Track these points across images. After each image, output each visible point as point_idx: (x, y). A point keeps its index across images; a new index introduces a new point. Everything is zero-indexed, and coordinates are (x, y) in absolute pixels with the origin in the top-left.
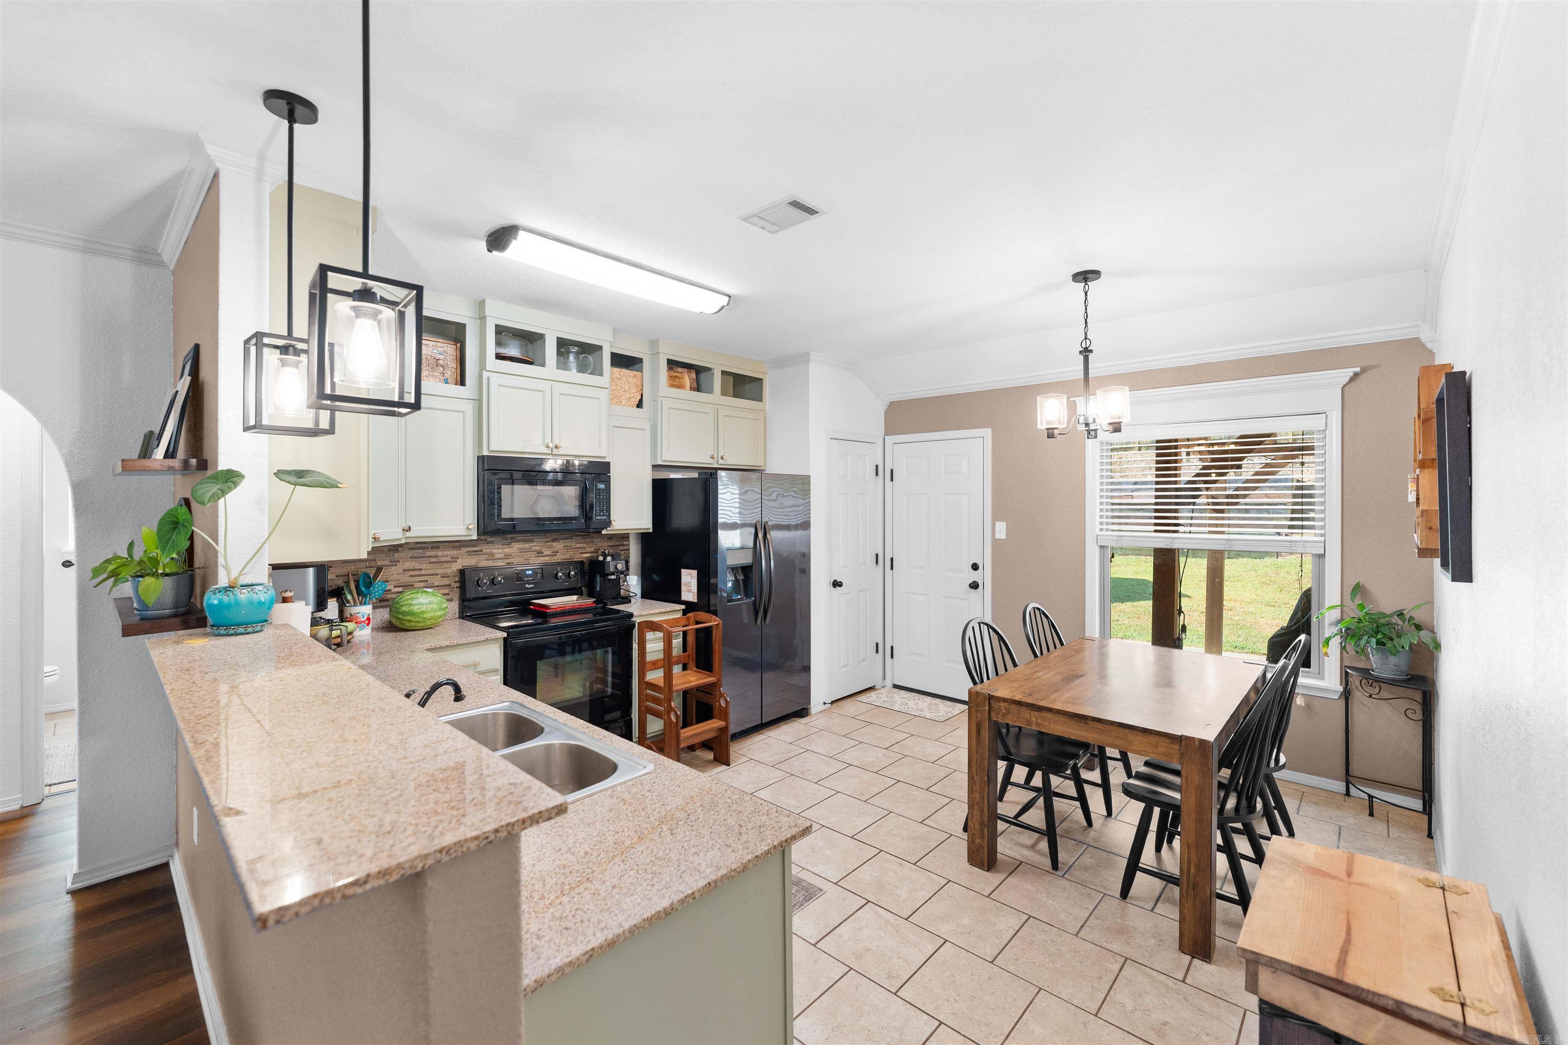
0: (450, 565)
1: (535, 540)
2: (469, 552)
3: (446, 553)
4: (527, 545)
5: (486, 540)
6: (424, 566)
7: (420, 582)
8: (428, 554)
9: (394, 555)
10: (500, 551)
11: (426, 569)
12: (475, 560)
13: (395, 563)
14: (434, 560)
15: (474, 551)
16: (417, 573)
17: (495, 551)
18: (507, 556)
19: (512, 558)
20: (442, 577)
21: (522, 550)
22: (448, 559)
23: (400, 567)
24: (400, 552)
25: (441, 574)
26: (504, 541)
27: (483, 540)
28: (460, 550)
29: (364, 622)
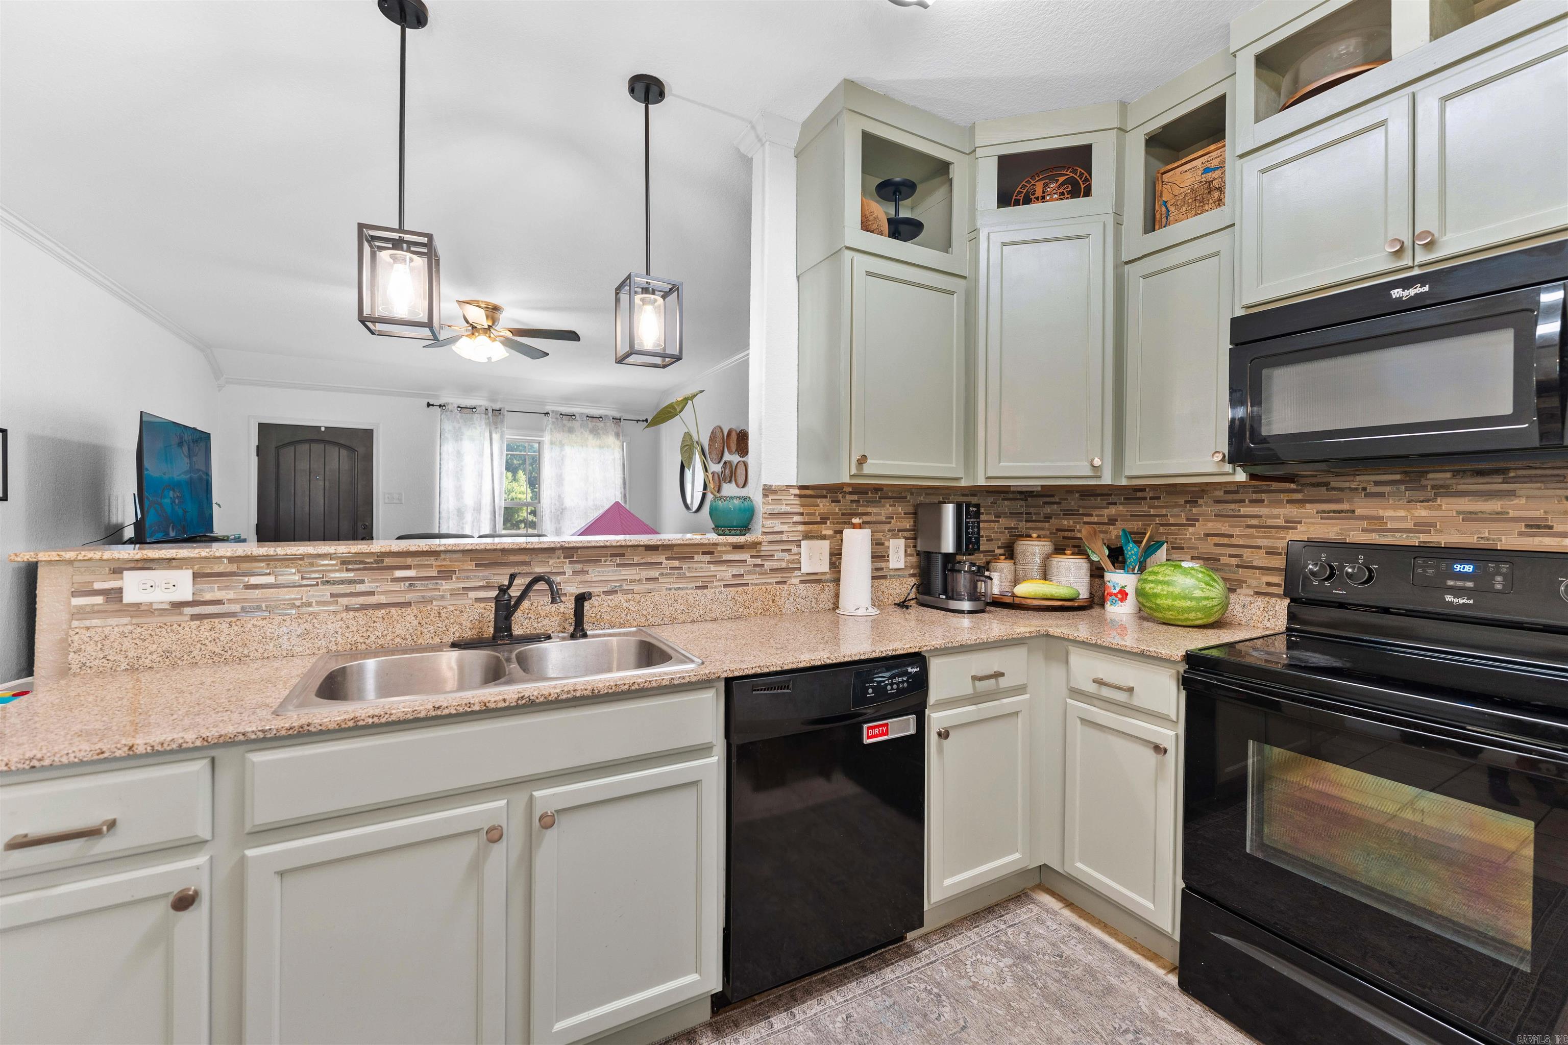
0: (1282, 534)
1: (1519, 492)
2: (1324, 512)
3: (1276, 511)
4: (1494, 505)
5: (1365, 489)
6: (1237, 531)
7: (1231, 556)
8: (1243, 511)
9: (1190, 510)
10: (1402, 513)
11: (1239, 536)
12: (1336, 529)
13: (1192, 521)
14: (1254, 522)
15: (1334, 512)
16: (1225, 541)
17: (1389, 513)
18: (1422, 526)
19: (1440, 531)
20: (1267, 553)
21: (1470, 517)
22: (1280, 522)
23: (1201, 528)
24: (1201, 506)
25: (1265, 547)
26: (1411, 492)
27: (1356, 489)
28: (1303, 507)
29: (1116, 595)
